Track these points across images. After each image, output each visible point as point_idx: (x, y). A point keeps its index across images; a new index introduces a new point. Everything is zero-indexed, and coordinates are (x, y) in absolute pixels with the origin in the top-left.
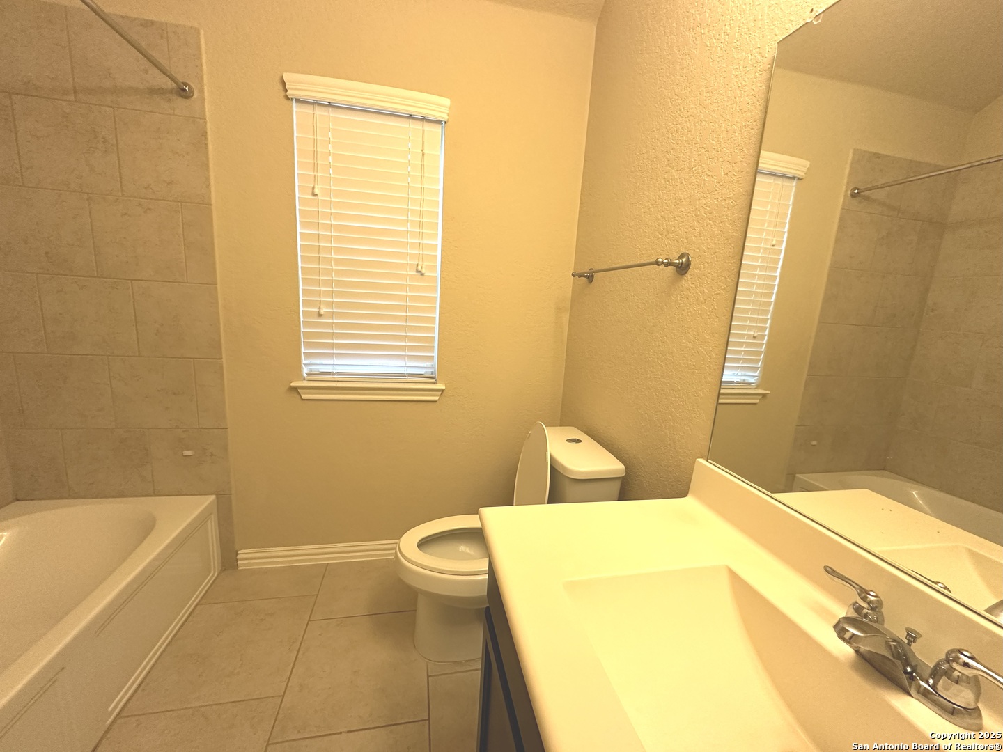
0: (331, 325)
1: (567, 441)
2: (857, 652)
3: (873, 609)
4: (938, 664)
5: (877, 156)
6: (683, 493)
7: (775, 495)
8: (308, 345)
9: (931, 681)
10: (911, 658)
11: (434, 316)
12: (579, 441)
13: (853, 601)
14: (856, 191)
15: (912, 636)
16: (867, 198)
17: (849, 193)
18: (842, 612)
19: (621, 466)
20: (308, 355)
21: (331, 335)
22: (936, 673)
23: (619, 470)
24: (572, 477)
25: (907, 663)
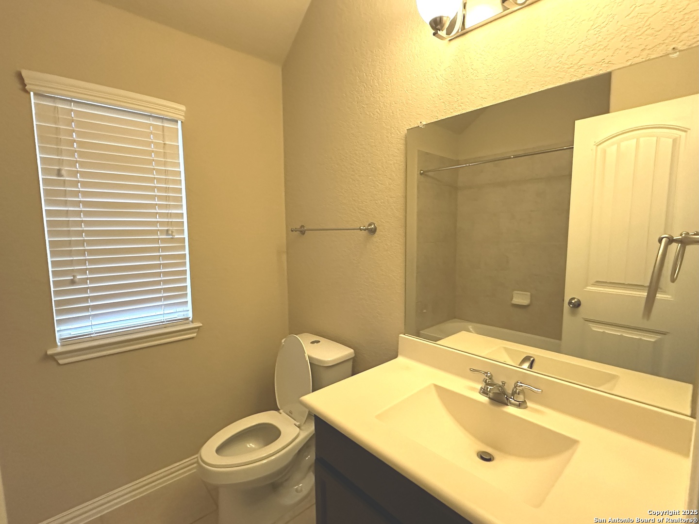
0: (85, 290)
1: (311, 343)
2: (489, 398)
3: (490, 379)
4: (513, 390)
5: (427, 153)
6: (395, 356)
7: (437, 343)
8: (60, 312)
9: (512, 397)
10: (506, 393)
11: (184, 269)
12: (318, 342)
13: (482, 379)
14: (422, 172)
15: (504, 383)
16: (427, 175)
17: (419, 173)
18: (479, 386)
19: (352, 351)
20: (60, 322)
21: (85, 299)
22: (514, 393)
23: (350, 354)
24: (325, 365)
25: (505, 394)
